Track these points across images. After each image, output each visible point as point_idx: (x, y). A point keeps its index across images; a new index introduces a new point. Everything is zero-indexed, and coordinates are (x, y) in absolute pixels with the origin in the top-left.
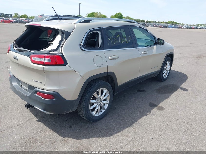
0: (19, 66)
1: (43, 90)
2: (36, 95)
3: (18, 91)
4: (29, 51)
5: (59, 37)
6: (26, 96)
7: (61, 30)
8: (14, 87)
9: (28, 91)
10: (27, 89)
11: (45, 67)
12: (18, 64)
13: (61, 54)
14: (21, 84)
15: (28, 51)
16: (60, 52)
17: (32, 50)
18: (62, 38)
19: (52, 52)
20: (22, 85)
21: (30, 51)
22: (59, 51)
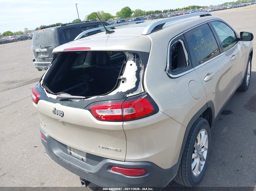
0: (65, 125)
1: (125, 161)
2: (111, 171)
3: (69, 164)
4: (84, 99)
5: (131, 65)
6: (88, 173)
7: (130, 52)
8: (58, 157)
9: (87, 162)
10: (84, 158)
11: (125, 123)
12: (64, 123)
13: (146, 95)
14: (69, 150)
15: (81, 99)
16: (143, 91)
17: (88, 95)
18: (138, 65)
19: (131, 95)
20: (72, 153)
21: (85, 97)
22: (140, 90)
